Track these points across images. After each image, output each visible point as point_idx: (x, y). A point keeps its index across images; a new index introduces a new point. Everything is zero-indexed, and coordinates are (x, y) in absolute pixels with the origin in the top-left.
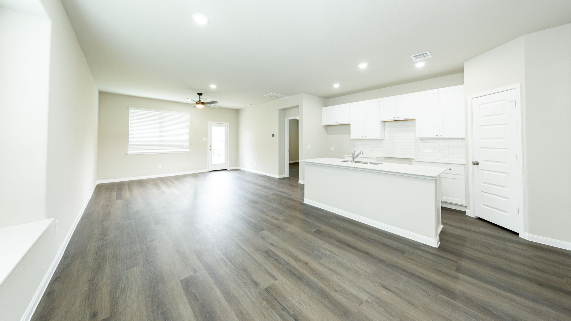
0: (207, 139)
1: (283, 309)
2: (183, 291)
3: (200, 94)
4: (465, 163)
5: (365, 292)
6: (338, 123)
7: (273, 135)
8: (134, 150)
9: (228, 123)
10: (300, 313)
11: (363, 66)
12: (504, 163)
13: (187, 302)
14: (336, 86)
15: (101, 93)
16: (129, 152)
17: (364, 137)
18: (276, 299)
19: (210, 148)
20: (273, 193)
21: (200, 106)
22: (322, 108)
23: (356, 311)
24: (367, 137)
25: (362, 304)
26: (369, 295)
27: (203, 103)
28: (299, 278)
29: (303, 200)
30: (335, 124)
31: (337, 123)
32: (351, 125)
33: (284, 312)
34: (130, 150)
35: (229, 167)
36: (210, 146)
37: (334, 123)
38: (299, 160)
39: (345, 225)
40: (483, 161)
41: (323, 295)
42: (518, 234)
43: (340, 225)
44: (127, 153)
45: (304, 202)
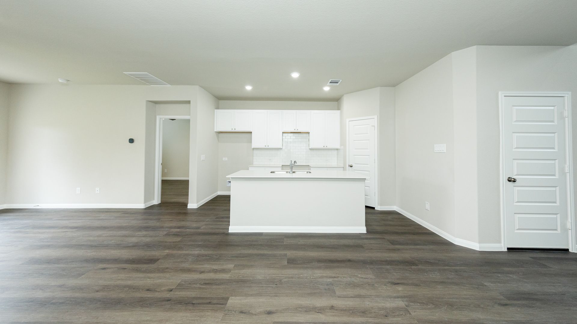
4: (343, 166)
6: (237, 130)
7: (132, 141)
11: (295, 75)
12: (367, 164)
14: (249, 88)
17: (267, 146)
20: (165, 233)
22: (215, 110)
24: (270, 147)
29: (228, 229)
30: (233, 131)
31: (235, 130)
32: (252, 133)
38: (189, 177)
39: (302, 241)
40: (356, 164)
42: (374, 208)
43: (298, 244)
45: (229, 232)
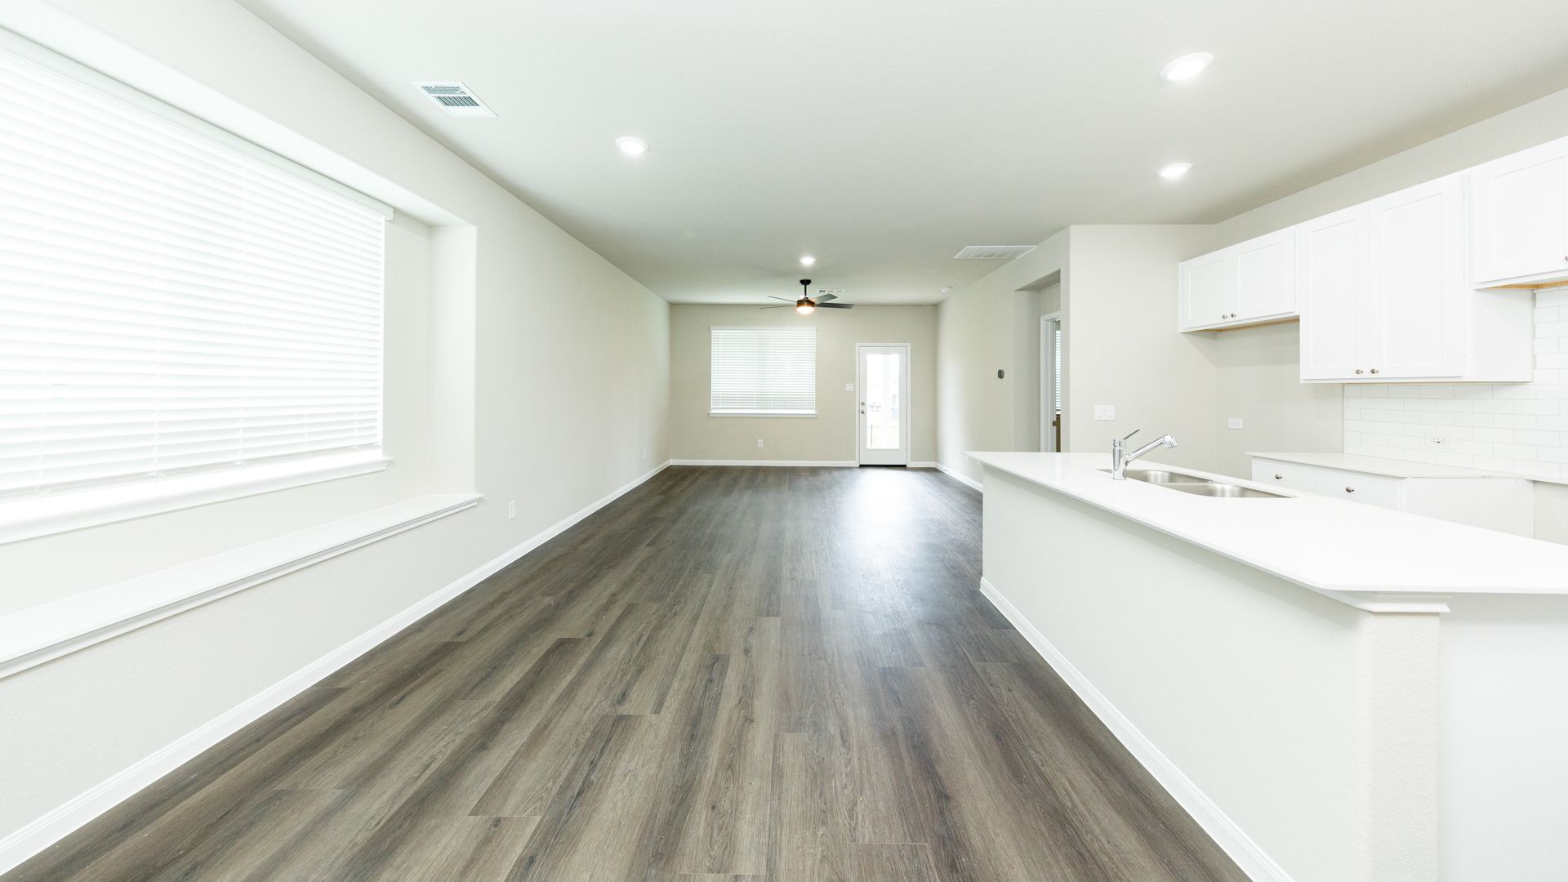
0: (855, 386)
1: (592, 763)
2: (544, 652)
3: (806, 282)
5: (769, 861)
6: (1243, 316)
7: (1001, 374)
8: (719, 408)
9: (909, 345)
10: (601, 788)
13: (526, 671)
15: (673, 306)
16: (713, 411)
17: (1367, 374)
18: (608, 741)
19: (862, 408)
21: (806, 310)
22: (1181, 263)
23: (685, 871)
24: (1382, 374)
25: (719, 872)
26: (763, 872)
27: (811, 303)
28: (693, 737)
30: (1230, 322)
31: (1236, 318)
32: (1302, 322)
33: (586, 768)
34: (714, 408)
35: (912, 460)
36: (863, 404)
37: (1224, 317)
41: (682, 795)
44: (708, 414)
